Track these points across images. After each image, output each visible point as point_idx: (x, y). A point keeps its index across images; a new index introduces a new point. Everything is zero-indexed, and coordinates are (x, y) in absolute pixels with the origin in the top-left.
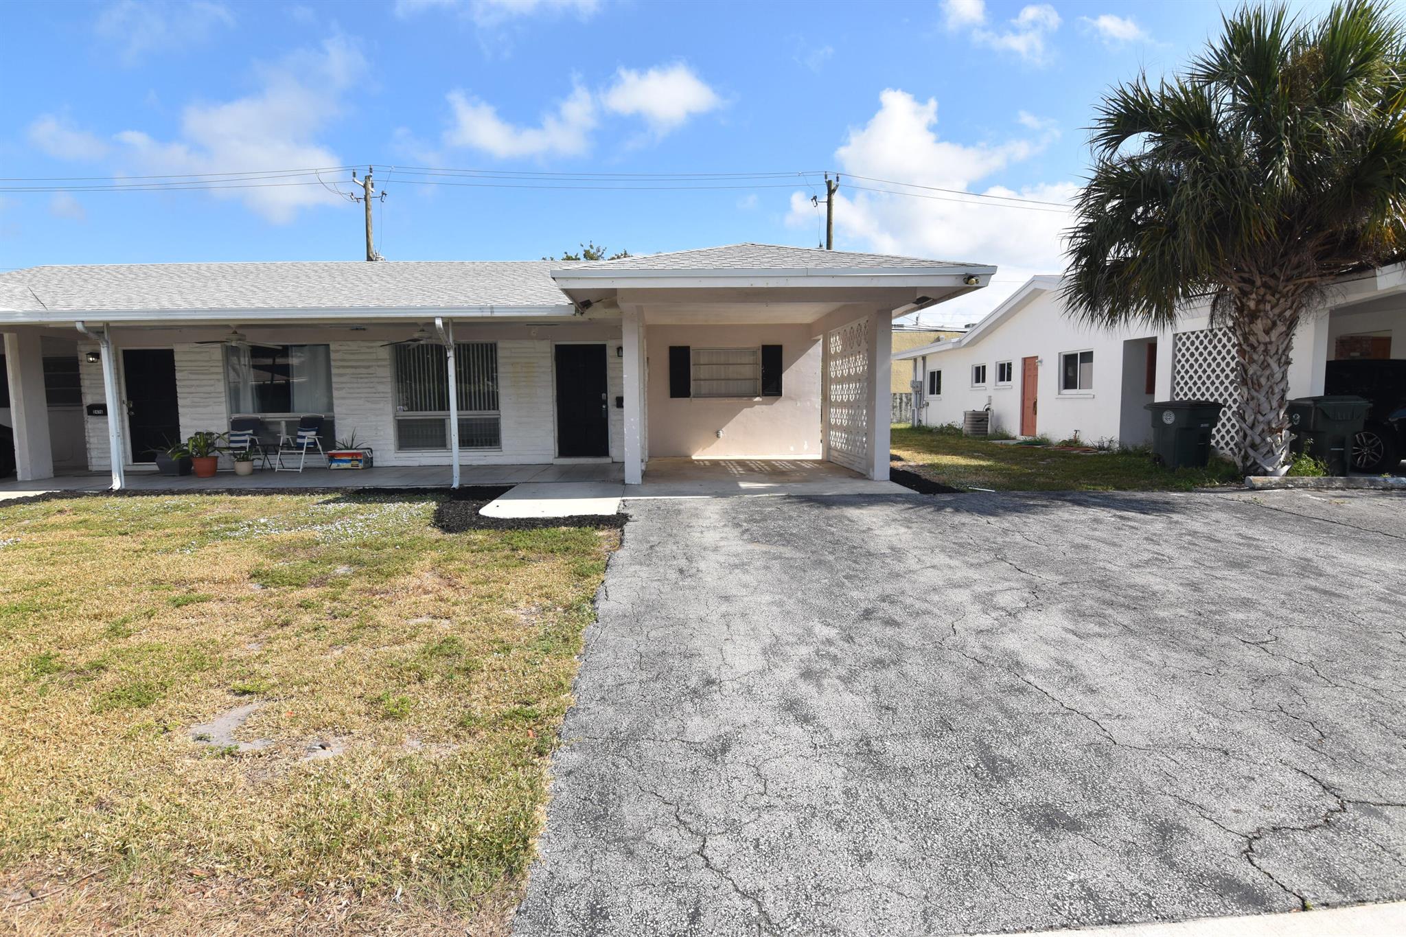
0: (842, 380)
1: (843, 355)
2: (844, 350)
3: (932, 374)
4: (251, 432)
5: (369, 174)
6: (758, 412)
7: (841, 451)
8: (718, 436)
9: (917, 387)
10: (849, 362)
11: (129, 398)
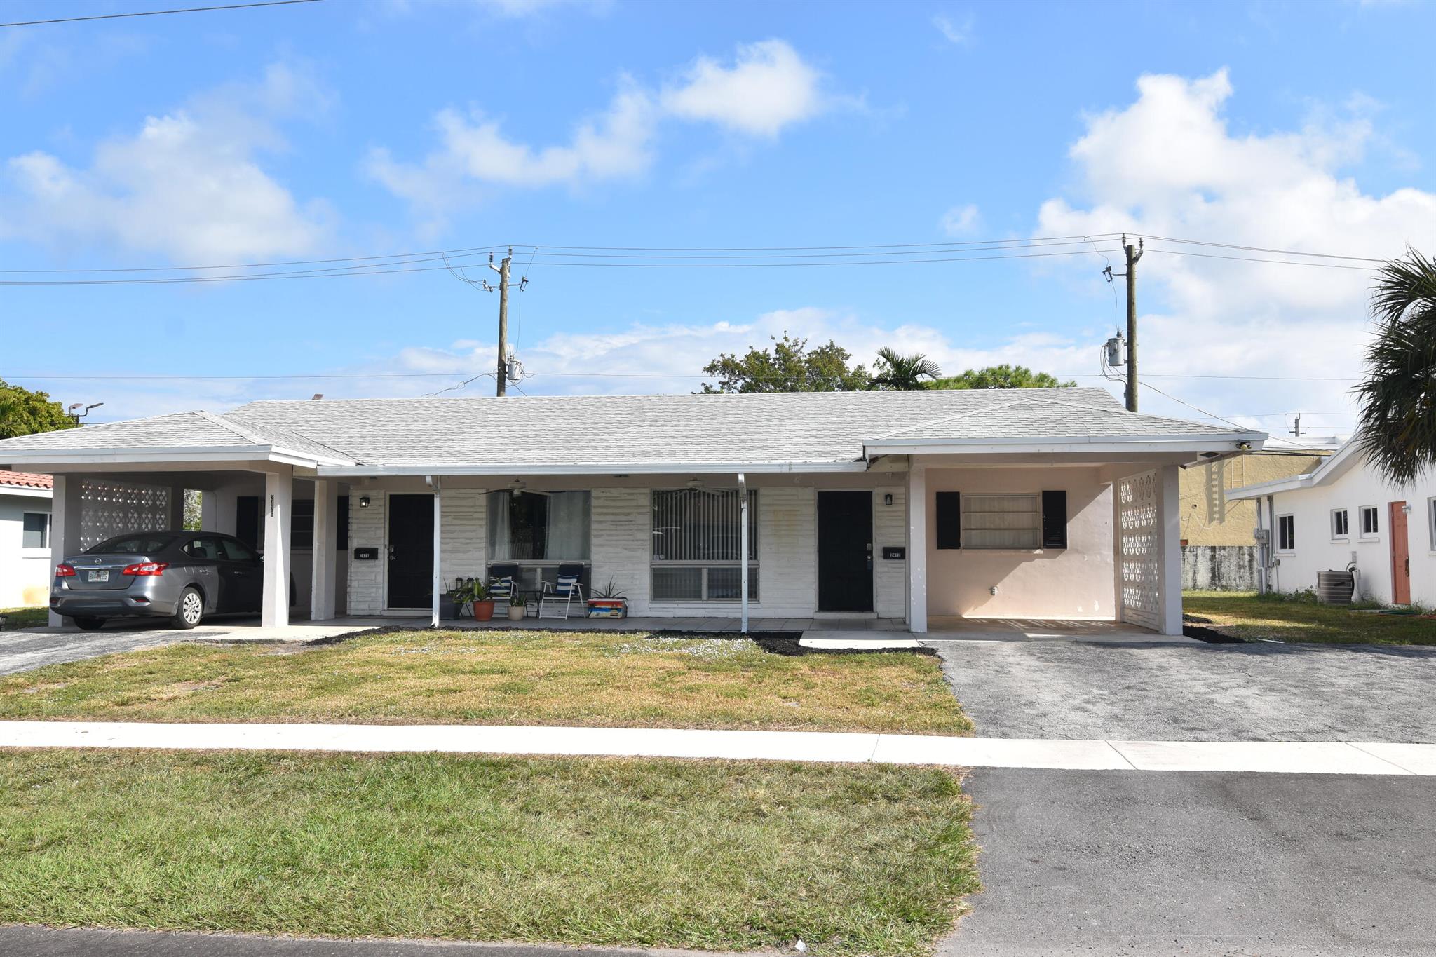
0: (1134, 532)
1: (1134, 505)
2: (1135, 500)
3: (1283, 520)
4: (510, 578)
5: (507, 256)
6: (1040, 565)
7: (1135, 609)
8: (992, 593)
9: (1263, 538)
10: (1140, 513)
11: (390, 543)
